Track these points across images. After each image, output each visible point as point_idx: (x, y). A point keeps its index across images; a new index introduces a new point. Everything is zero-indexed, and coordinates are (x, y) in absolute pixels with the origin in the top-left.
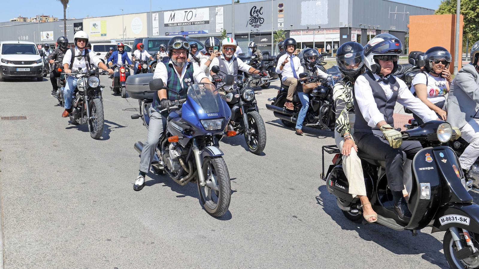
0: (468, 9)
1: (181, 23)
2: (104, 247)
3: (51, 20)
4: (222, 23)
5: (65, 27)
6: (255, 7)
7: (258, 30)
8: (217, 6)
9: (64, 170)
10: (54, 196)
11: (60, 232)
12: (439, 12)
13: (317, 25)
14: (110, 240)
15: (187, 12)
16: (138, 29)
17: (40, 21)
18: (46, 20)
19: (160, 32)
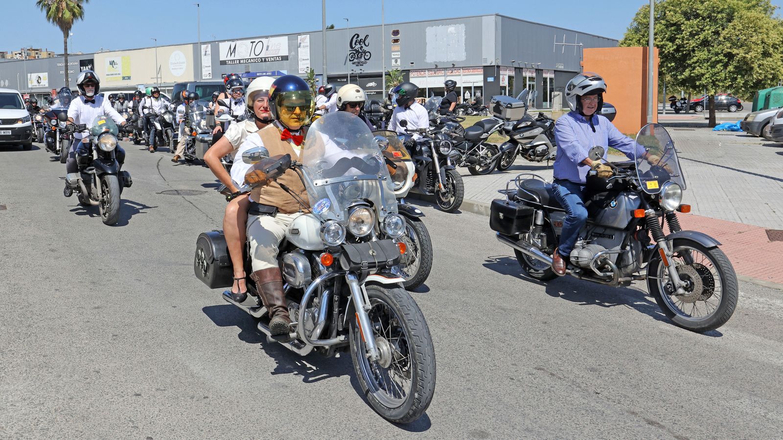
0: (665, 39)
1: (246, 59)
2: (130, 406)
3: (44, 55)
4: (308, 59)
5: (66, 66)
6: (356, 36)
7: (363, 70)
8: (300, 34)
9: (66, 287)
10: (51, 329)
11: (61, 385)
12: (624, 43)
13: (451, 62)
14: (140, 395)
15: (255, 42)
16: (180, 68)
17: (27, 57)
18: (37, 56)
19: (214, 74)
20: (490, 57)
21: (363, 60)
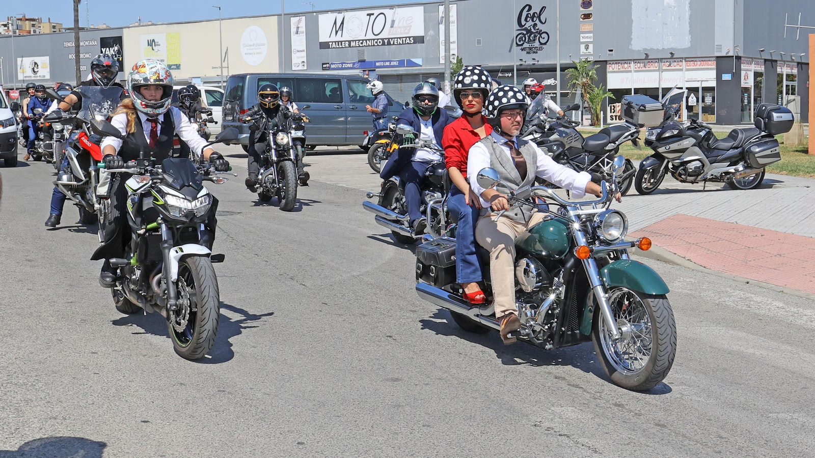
1: (359, 40)
3: (45, 28)
4: (454, 43)
5: (78, 46)
6: (527, 7)
7: (537, 59)
8: (442, 4)
13: (668, 49)
15: (373, 14)
16: (257, 53)
17: (17, 31)
18: (32, 29)
19: (310, 62)
20: (726, 45)
21: (537, 44)
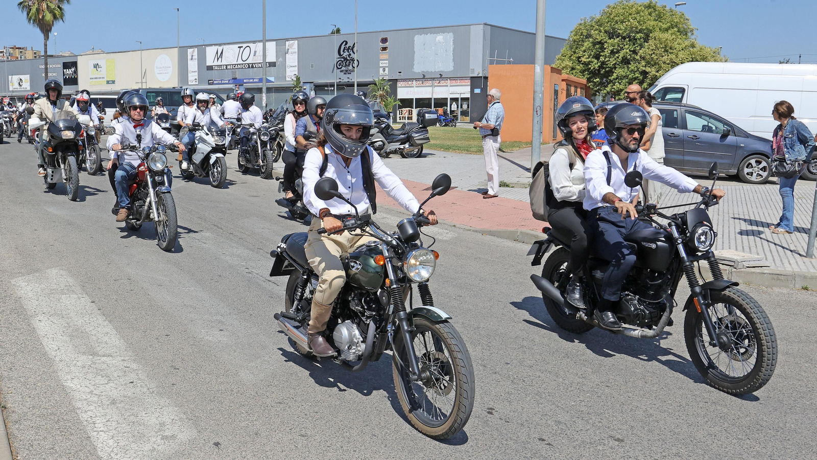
0: (591, 57)
1: (233, 65)
3: (29, 55)
4: (296, 66)
5: (46, 69)
6: (345, 42)
7: (350, 78)
8: (287, 40)
13: (438, 72)
15: (242, 47)
16: (166, 73)
17: (9, 57)
18: (19, 56)
19: (200, 80)
20: (478, 69)
